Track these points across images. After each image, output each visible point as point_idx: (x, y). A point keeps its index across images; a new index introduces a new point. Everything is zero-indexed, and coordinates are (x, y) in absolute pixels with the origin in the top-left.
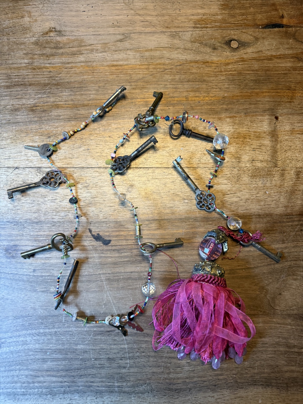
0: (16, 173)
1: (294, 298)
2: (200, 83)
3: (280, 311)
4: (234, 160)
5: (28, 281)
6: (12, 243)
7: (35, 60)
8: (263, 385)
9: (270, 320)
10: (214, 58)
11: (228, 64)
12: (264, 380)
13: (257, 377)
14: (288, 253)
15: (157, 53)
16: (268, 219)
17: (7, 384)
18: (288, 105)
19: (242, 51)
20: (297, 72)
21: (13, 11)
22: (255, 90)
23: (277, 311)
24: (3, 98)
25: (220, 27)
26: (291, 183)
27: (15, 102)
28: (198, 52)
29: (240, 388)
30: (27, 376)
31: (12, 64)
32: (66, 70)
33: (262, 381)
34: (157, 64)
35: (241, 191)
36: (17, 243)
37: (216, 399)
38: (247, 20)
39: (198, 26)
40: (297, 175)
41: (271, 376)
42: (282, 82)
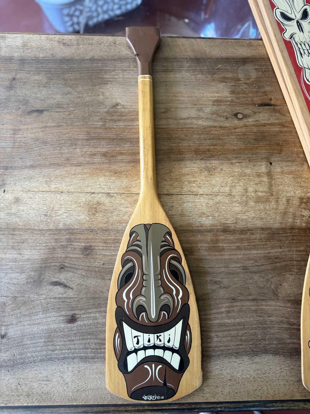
0: (93, 196)
1: (291, 288)
2: (217, 140)
3: (282, 297)
4: (243, 191)
5: (99, 271)
6: (88, 244)
7: (107, 123)
8: (273, 353)
9: (275, 304)
10: (227, 124)
11: (235, 128)
12: (273, 349)
13: (268, 347)
14: (285, 255)
15: (189, 121)
16: (270, 231)
17: (81, 349)
18: (278, 155)
19: (245, 120)
20: (283, 134)
21: (92, 92)
22: (256, 145)
23: (279, 297)
24: (85, 147)
25: (230, 105)
26: (284, 207)
27: (93, 150)
28: (216, 121)
29: (256, 356)
30: (96, 344)
31: (91, 125)
32: (128, 130)
33: (272, 350)
34: (189, 128)
35: (249, 212)
36: (91, 244)
37: (238, 364)
38: (248, 101)
39: (216, 104)
40: (288, 201)
41: (278, 346)
42: (274, 140)
